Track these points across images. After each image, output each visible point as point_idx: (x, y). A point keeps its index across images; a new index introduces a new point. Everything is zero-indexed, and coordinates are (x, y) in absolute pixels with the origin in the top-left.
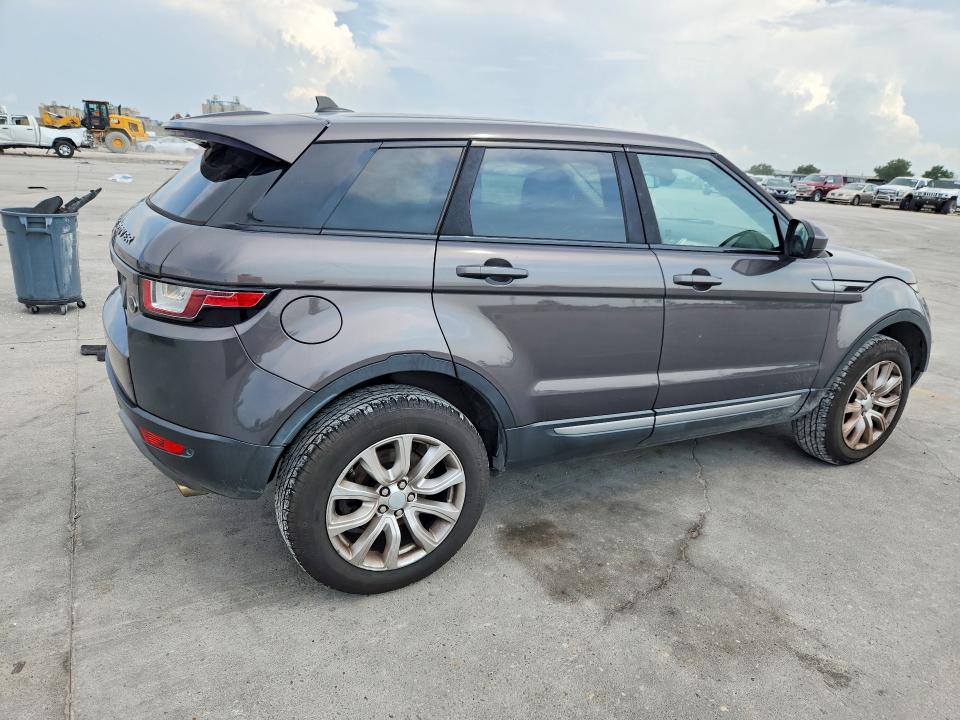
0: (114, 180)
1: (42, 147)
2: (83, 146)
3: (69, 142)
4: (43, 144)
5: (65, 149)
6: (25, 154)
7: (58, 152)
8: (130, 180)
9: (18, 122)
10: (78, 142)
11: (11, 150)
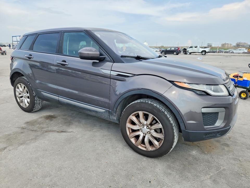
0: (198, 59)
1: (199, 53)
2: (208, 52)
3: (205, 51)
4: (199, 52)
5: (204, 53)
6: (196, 54)
7: (202, 54)
8: (201, 59)
9: (195, 47)
10: (207, 51)
11: (193, 54)
